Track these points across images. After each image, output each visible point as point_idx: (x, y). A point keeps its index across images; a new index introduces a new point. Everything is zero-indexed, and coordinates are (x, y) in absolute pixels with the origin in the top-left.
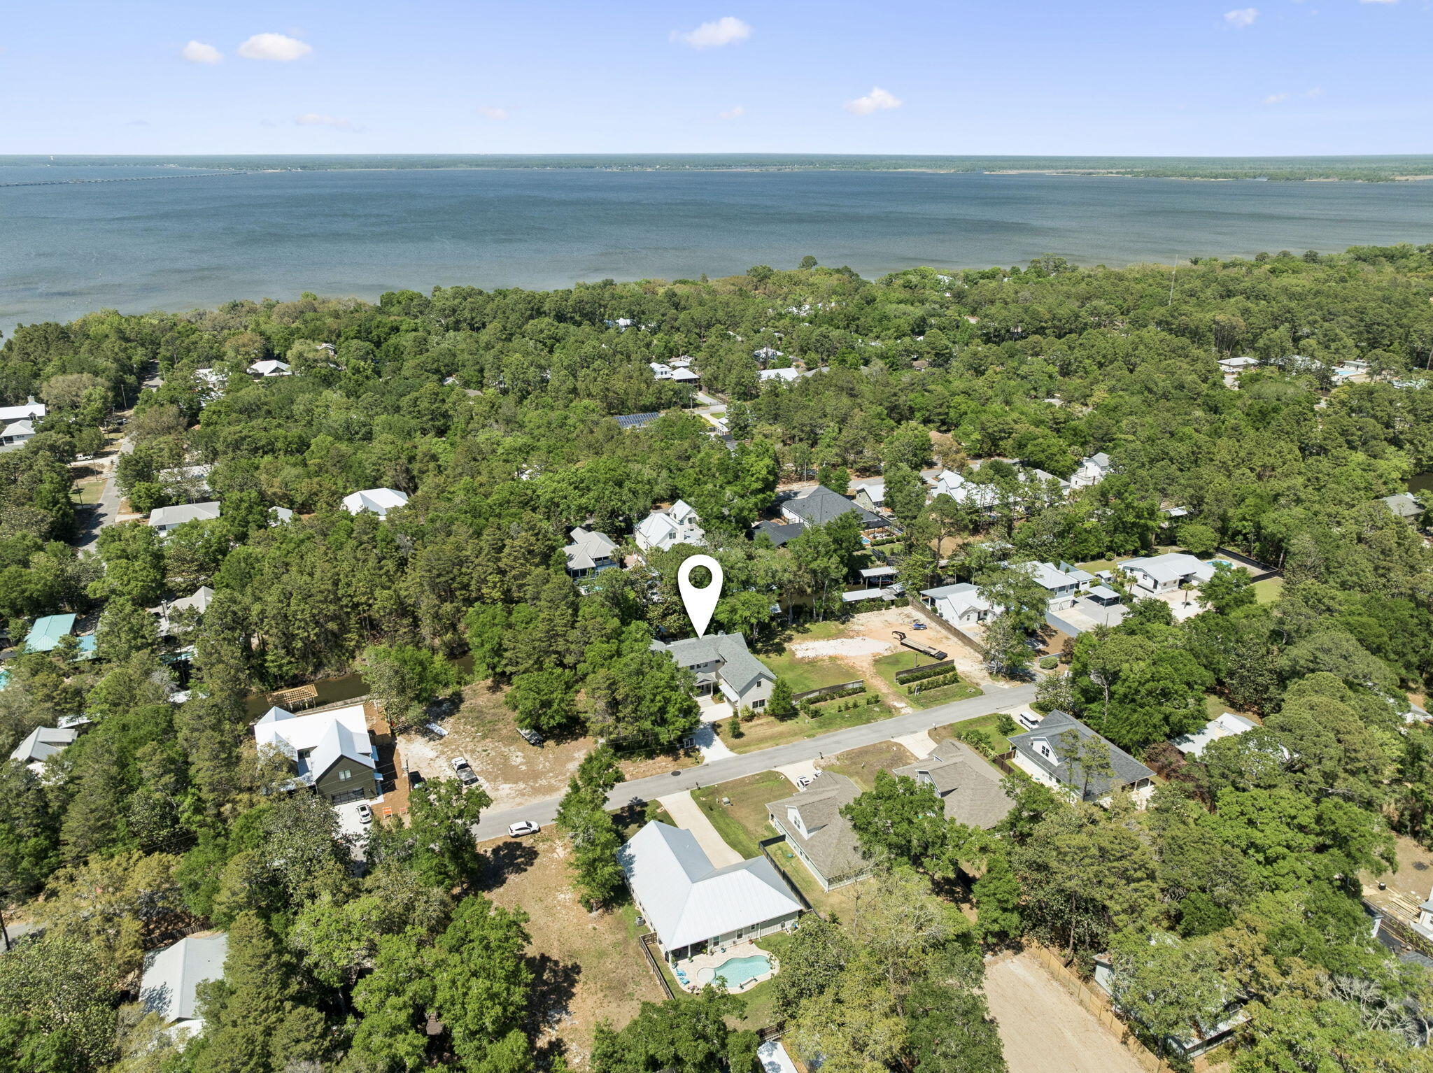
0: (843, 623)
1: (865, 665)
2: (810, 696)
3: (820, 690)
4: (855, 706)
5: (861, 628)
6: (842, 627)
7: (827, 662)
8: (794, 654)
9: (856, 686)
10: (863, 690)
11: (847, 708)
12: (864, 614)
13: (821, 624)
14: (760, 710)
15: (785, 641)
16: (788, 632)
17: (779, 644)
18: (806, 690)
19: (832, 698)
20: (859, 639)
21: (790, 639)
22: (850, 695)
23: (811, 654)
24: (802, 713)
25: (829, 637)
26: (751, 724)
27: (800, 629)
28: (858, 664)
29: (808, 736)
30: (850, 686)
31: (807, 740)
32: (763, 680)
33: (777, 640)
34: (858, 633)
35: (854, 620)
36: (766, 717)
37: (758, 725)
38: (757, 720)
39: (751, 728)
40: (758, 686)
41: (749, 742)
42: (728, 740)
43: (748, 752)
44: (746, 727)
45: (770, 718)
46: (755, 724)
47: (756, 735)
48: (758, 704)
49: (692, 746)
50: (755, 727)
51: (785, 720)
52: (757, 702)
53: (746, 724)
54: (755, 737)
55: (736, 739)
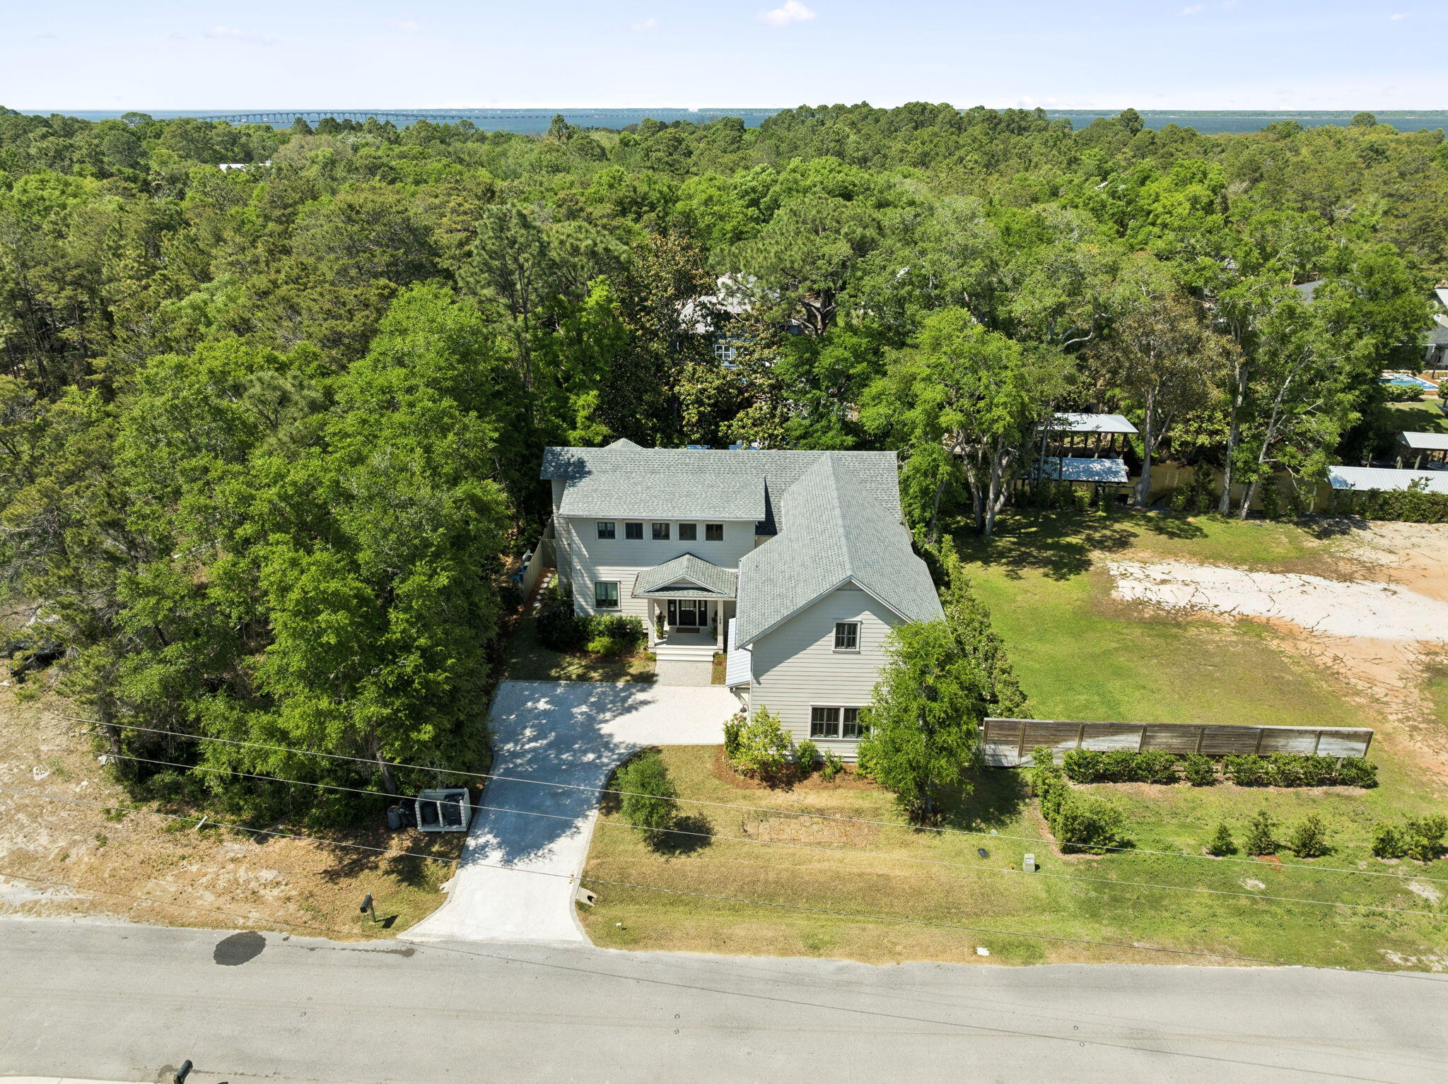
0: (1324, 534)
1: (1388, 676)
2: (1092, 745)
3: (1147, 731)
4: (1310, 846)
5: (1385, 559)
6: (1314, 543)
7: (1227, 635)
8: (1109, 582)
9: (1330, 749)
10: (1363, 776)
11: (1264, 846)
12: (1400, 525)
13: (1242, 526)
14: (842, 749)
15: (1100, 544)
16: (1127, 526)
17: (1079, 550)
18: (1099, 715)
19: (1203, 779)
20: (1369, 587)
21: (1122, 543)
22: (1291, 781)
23: (1173, 597)
24: (1031, 812)
25: (1255, 562)
26: (779, 798)
27: (1172, 524)
28: (1354, 667)
29: (1002, 949)
30: (1304, 746)
31: (985, 964)
32: (871, 628)
33: (1074, 540)
34: (1370, 571)
35: (1366, 535)
36: (860, 784)
37: (805, 811)
38: (815, 786)
39: (763, 816)
40: (839, 643)
41: (702, 887)
42: (622, 847)
43: (650, 942)
44: (746, 806)
45: (875, 794)
46: (796, 805)
47: (757, 857)
48: (837, 719)
49: (463, 827)
50: (787, 816)
51: (935, 825)
52: (834, 712)
53: (759, 793)
54: (746, 871)
55: (657, 855)
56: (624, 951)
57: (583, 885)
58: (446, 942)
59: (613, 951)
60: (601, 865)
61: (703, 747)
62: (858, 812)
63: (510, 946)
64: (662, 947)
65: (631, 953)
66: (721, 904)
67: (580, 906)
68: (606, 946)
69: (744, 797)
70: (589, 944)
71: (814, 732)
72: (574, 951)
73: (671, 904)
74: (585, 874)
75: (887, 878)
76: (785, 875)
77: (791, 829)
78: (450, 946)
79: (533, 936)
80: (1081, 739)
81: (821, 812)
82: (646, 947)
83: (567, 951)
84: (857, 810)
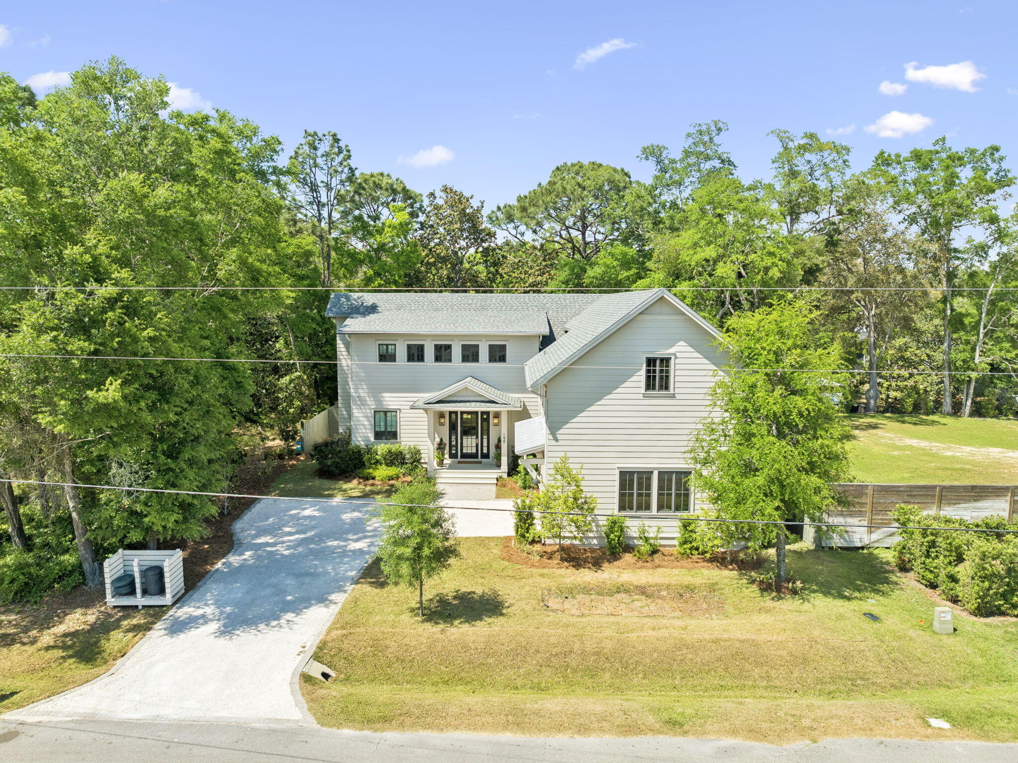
2: (953, 514)
14: (657, 527)
32: (687, 363)
36: (685, 563)
37: (621, 589)
38: (628, 566)
39: (568, 593)
40: (650, 384)
41: (491, 661)
42: (378, 618)
43: (408, 721)
44: (545, 583)
45: (705, 572)
46: (608, 582)
47: (567, 626)
48: (649, 487)
49: (168, 599)
50: (600, 593)
51: (794, 592)
52: (645, 476)
53: (562, 571)
54: (553, 640)
55: (428, 625)
56: (367, 733)
57: (317, 657)
58: (80, 722)
59: (347, 732)
60: (345, 636)
61: (488, 538)
62: (691, 589)
63: (181, 726)
64: (428, 726)
65: (378, 735)
66: (519, 682)
67: (307, 678)
68: (339, 725)
69: (542, 575)
70: (312, 723)
71: (622, 508)
72: (283, 732)
73: (446, 683)
74: (322, 646)
75: (755, 644)
76: (608, 645)
77: (608, 604)
78: (83, 727)
79: (224, 714)
80: (940, 508)
81: (643, 591)
82: (402, 725)
83: (274, 731)
84: (687, 587)
